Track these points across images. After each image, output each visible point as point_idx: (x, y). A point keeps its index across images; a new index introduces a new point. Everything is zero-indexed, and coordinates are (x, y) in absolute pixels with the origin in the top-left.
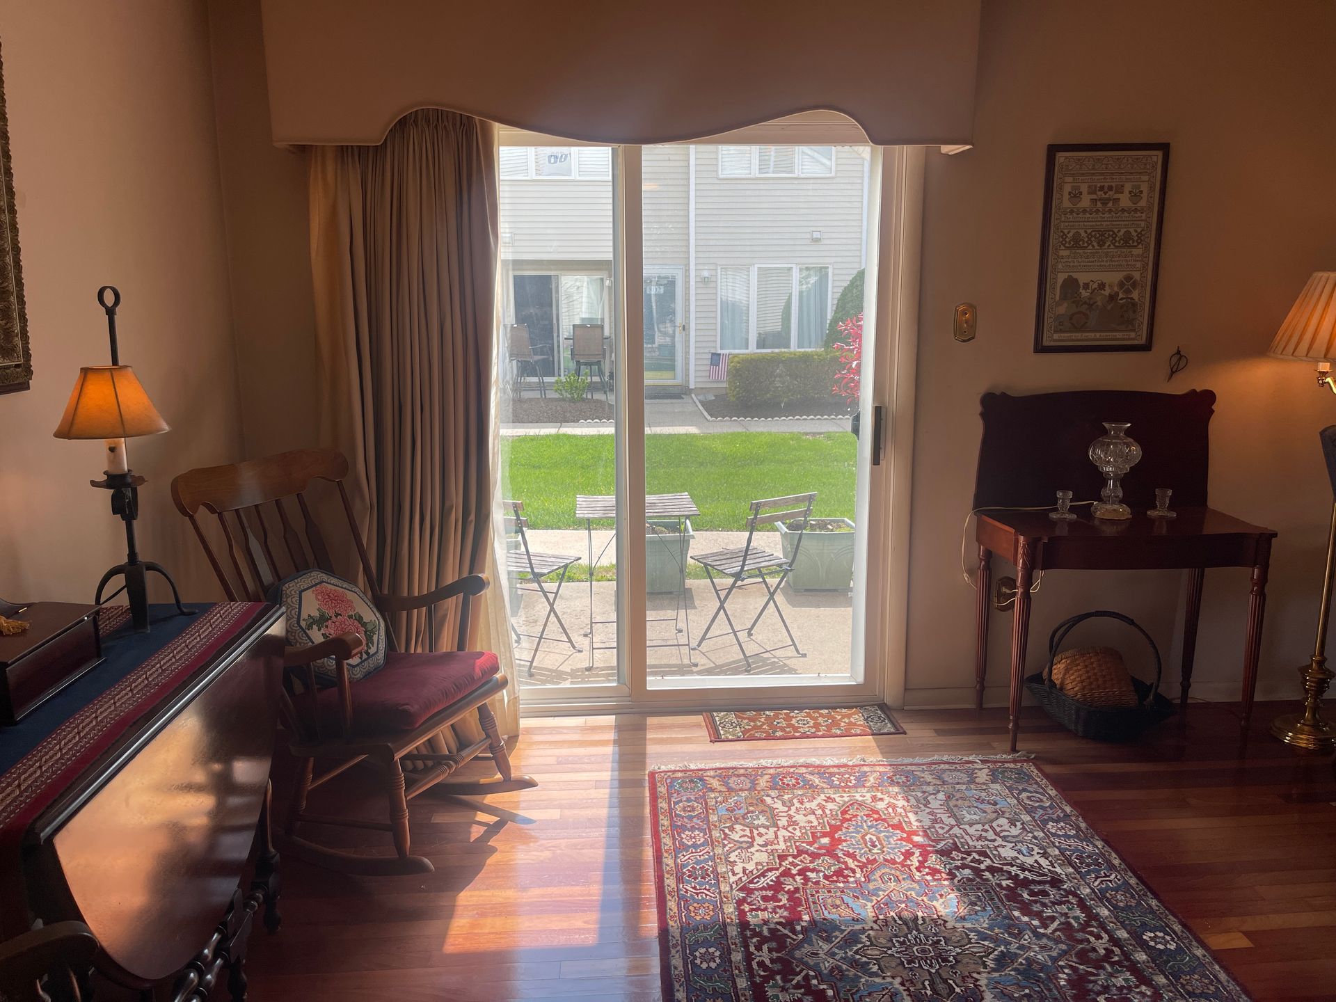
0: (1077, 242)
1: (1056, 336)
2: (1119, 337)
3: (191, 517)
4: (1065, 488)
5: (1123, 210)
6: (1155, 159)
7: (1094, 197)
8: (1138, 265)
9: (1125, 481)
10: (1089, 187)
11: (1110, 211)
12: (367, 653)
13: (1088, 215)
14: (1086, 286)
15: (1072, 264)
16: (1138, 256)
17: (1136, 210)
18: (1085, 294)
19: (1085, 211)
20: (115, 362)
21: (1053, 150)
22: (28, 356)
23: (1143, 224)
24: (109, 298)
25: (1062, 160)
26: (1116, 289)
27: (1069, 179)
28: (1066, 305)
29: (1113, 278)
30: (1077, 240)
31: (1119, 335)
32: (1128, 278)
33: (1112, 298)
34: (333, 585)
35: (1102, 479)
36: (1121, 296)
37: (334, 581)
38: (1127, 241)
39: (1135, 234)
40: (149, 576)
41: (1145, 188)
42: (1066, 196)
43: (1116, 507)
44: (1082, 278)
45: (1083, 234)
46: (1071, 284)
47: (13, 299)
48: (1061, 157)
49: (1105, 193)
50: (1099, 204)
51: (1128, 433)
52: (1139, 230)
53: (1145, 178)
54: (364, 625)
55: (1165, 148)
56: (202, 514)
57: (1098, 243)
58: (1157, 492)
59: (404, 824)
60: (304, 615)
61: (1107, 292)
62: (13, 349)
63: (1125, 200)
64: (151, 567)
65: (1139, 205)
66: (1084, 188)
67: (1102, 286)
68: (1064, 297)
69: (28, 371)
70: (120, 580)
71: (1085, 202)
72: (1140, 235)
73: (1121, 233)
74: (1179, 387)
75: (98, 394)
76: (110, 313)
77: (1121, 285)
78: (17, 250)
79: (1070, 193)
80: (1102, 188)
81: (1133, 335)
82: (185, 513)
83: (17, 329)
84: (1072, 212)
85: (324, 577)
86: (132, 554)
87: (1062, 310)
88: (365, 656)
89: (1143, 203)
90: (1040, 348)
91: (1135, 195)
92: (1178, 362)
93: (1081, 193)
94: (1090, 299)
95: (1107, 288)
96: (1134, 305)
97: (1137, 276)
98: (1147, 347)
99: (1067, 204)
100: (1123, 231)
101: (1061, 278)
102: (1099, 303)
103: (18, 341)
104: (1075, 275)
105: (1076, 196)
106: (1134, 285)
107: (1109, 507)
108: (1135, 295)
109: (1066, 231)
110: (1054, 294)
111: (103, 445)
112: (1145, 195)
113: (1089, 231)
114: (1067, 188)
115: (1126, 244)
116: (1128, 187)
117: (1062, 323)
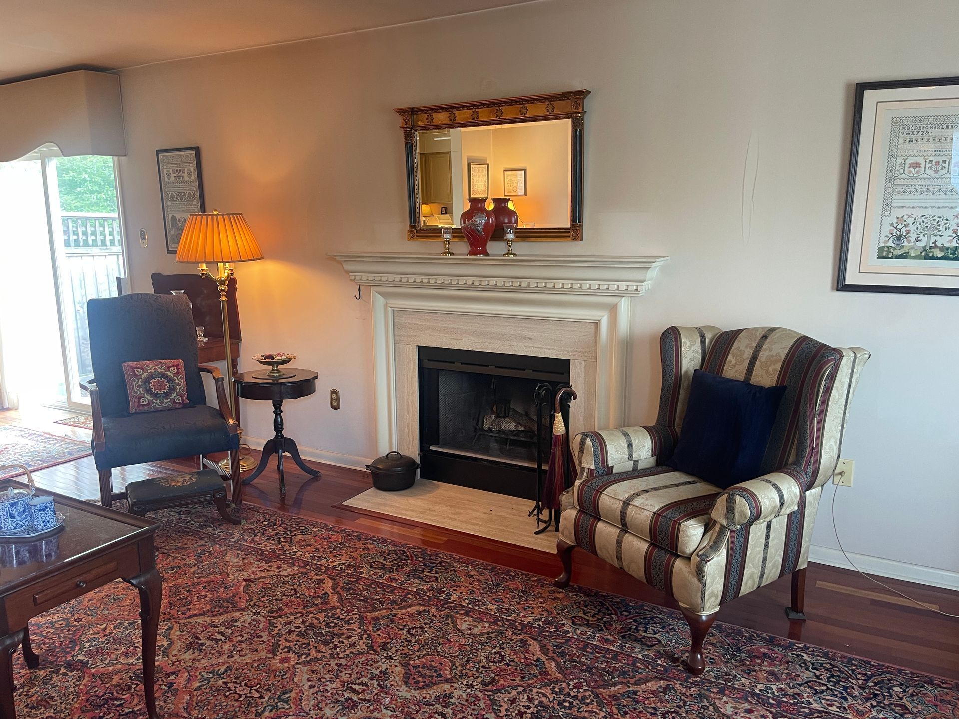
0: (173, 199)
1: (173, 245)
5: (186, 182)
6: (193, 155)
7: (175, 175)
8: (196, 209)
10: (173, 170)
11: (182, 182)
13: (174, 185)
14: (179, 219)
15: (173, 209)
16: (196, 204)
17: (190, 182)
18: (180, 224)
19: (173, 182)
21: (158, 152)
23: (194, 188)
27: (166, 167)
30: (173, 197)
38: (190, 198)
39: (192, 194)
41: (192, 170)
42: (166, 175)
44: (178, 216)
45: (174, 194)
46: (174, 219)
48: (161, 156)
49: (179, 173)
50: (177, 179)
52: (193, 192)
53: (190, 165)
55: (196, 150)
57: (180, 199)
63: (186, 177)
65: (191, 178)
68: (173, 226)
71: (172, 179)
72: (194, 194)
73: (187, 194)
80: (177, 171)
84: (169, 183)
87: (173, 232)
90: (168, 252)
91: (189, 174)
93: (170, 173)
94: (182, 227)
99: (166, 179)
100: (188, 192)
101: (171, 215)
104: (175, 215)
105: (169, 175)
109: (168, 193)
110: (169, 225)
112: (192, 174)
113: (176, 193)
114: (165, 172)
115: (190, 200)
116: (186, 171)
117: (174, 239)
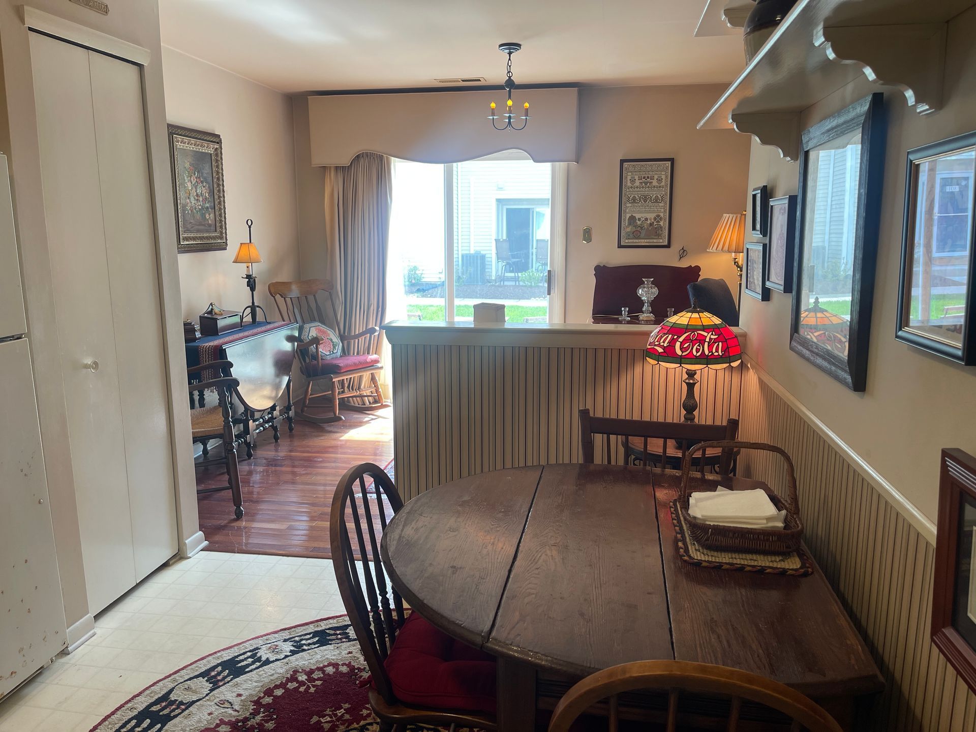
0: (634, 201)
1: (627, 241)
2: (655, 242)
3: (274, 297)
4: (625, 307)
5: (654, 187)
6: (667, 165)
7: (641, 181)
8: (662, 210)
9: (653, 304)
10: (639, 177)
11: (648, 187)
12: (333, 352)
13: (639, 189)
14: (639, 219)
15: (632, 210)
16: (662, 206)
17: (660, 187)
18: (639, 223)
19: (637, 187)
20: (250, 242)
21: (622, 162)
22: (226, 240)
23: (663, 193)
24: (249, 223)
25: (626, 166)
26: (653, 221)
27: (630, 174)
28: (630, 227)
29: (652, 216)
30: (634, 200)
31: (655, 241)
32: (658, 216)
33: (651, 224)
34: (323, 327)
35: (642, 303)
36: (655, 224)
37: (323, 326)
38: (656, 200)
39: (659, 197)
40: (257, 309)
41: (663, 177)
42: (629, 181)
43: (648, 315)
44: (637, 216)
45: (637, 197)
46: (632, 218)
47: (223, 223)
48: (626, 165)
49: (646, 180)
50: (643, 184)
51: (653, 283)
52: (662, 195)
53: (663, 173)
54: (333, 342)
55: (672, 160)
56: (278, 297)
57: (644, 201)
58: (668, 309)
59: (336, 404)
60: (310, 335)
61: (649, 222)
62: (223, 238)
63: (655, 183)
64: (258, 307)
65: (661, 184)
66: (636, 177)
67: (646, 219)
68: (630, 224)
69: (227, 244)
70: (249, 310)
71: (637, 183)
72: (662, 197)
73: (654, 197)
74: (684, 264)
75: (244, 251)
76: (250, 227)
77: (655, 219)
78: (225, 208)
79: (630, 180)
80: (644, 178)
81: (661, 241)
82: (272, 296)
83: (224, 232)
84: (631, 187)
85: (320, 324)
86: (253, 303)
87: (629, 230)
88: (332, 353)
89: (663, 184)
90: (620, 246)
91: (659, 180)
92: (683, 253)
93: (635, 180)
94: (641, 225)
95: (649, 220)
96: (661, 227)
97: (662, 215)
98: (668, 246)
99: (629, 184)
100: (654, 196)
101: (628, 216)
102: (646, 227)
103: (224, 235)
104: (634, 215)
105: (633, 181)
106: (661, 219)
107: (645, 315)
108: (661, 223)
109: (629, 196)
110: (625, 223)
111: (245, 265)
112: (663, 180)
113: (640, 196)
114: (629, 178)
115: (656, 201)
116: (656, 177)
117: (629, 235)
